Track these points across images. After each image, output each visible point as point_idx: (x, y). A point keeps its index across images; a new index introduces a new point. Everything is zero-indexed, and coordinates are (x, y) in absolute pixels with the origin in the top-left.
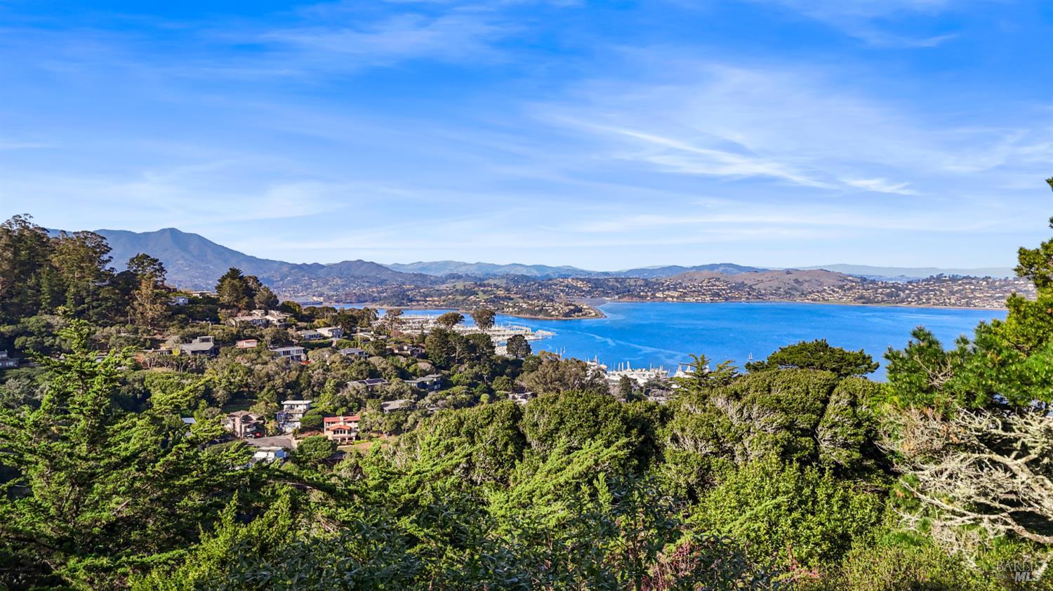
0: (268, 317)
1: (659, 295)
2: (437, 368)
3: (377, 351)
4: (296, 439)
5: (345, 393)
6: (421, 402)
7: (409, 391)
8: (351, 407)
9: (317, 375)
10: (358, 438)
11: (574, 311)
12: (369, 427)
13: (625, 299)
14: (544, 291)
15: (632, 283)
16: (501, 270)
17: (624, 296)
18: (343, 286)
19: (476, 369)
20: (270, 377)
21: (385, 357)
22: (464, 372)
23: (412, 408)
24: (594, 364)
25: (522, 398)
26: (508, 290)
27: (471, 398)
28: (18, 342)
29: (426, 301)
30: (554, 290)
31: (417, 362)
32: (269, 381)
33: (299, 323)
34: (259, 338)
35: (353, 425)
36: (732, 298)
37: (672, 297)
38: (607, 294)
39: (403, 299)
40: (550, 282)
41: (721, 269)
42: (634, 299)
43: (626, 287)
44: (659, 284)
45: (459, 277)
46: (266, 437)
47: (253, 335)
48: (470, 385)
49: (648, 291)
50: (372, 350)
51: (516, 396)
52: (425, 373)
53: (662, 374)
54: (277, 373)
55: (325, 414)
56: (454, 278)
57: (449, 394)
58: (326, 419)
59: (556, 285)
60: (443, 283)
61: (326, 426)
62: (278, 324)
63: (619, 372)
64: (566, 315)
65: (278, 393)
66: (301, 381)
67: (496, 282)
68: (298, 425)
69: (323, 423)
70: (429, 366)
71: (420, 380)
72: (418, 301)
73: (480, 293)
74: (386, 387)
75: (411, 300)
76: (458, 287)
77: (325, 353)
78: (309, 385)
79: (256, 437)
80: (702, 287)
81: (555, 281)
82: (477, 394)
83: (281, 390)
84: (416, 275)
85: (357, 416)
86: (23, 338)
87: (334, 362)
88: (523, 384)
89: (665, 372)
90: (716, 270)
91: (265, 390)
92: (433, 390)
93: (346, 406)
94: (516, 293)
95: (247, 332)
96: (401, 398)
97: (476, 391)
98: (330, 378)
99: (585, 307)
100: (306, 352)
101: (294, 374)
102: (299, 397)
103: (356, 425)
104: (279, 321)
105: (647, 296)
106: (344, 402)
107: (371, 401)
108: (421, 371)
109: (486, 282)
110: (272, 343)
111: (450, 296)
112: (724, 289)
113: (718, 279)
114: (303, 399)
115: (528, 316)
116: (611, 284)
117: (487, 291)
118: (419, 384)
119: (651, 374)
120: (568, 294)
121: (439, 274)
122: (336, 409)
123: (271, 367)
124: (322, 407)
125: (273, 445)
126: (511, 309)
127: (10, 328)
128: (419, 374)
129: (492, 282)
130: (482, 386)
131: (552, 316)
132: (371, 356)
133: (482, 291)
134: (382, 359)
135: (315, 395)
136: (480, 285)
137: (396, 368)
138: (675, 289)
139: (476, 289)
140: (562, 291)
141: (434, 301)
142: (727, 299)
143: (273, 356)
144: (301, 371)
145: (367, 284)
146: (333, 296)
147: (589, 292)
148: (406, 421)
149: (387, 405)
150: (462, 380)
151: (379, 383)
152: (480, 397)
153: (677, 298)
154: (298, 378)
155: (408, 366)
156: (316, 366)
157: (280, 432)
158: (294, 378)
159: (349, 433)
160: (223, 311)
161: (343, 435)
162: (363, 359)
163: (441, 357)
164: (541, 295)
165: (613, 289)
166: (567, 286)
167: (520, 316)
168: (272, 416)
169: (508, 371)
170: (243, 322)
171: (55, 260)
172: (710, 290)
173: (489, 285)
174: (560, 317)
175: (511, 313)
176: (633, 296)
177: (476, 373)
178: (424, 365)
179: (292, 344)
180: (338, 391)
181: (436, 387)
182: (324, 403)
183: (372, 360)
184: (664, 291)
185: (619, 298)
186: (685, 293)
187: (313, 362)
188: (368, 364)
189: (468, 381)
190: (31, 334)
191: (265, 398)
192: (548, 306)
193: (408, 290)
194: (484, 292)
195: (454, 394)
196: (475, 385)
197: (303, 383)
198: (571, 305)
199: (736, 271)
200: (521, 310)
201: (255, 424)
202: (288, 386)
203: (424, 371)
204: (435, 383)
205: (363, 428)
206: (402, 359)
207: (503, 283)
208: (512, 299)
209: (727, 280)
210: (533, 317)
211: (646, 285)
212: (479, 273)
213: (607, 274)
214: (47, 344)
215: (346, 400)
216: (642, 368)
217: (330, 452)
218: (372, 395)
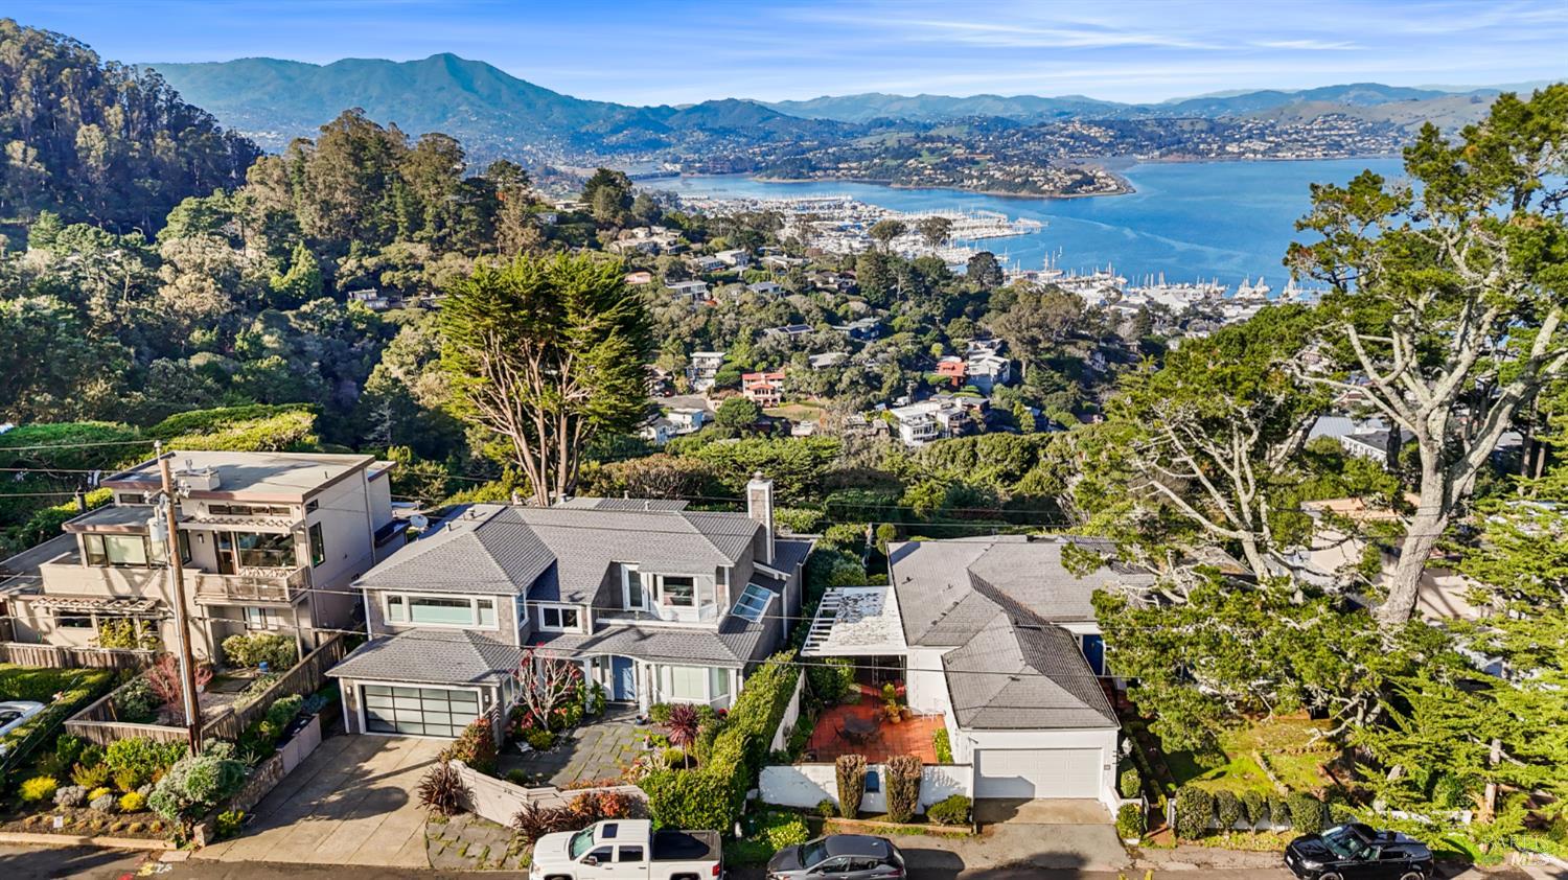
0: (655, 239)
1: (1232, 148)
2: (873, 306)
3: (797, 286)
4: (713, 399)
5: (764, 343)
6: (857, 356)
7: (842, 342)
8: (772, 361)
9: (729, 321)
10: (783, 399)
11: (1080, 184)
12: (795, 386)
13: (1171, 158)
14: (1032, 146)
15: (1186, 126)
16: (961, 106)
17: (1170, 152)
18: (709, 143)
19: (925, 308)
20: (674, 324)
21: (806, 294)
22: (909, 312)
23: (846, 364)
24: (1106, 276)
25: (987, 347)
26: (971, 147)
27: (919, 349)
28: (385, 278)
29: (838, 170)
30: (1050, 142)
31: (847, 301)
32: (673, 327)
33: (692, 246)
34: (652, 270)
35: (777, 384)
36: (1363, 150)
37: (1255, 152)
38: (1139, 148)
39: (802, 167)
40: (1043, 130)
41: (1352, 94)
42: (1188, 157)
43: (1175, 134)
44: (1233, 128)
45: (890, 124)
46: (676, 396)
47: (644, 265)
48: (917, 331)
49: (1214, 142)
50: (789, 285)
51: (979, 344)
52: (859, 316)
53: (1215, 292)
54: (681, 319)
55: (742, 370)
56: (881, 126)
57: (890, 345)
58: (745, 377)
59: (1053, 134)
60: (865, 134)
61: (745, 384)
62: (669, 248)
63: (1146, 291)
64: (1068, 190)
65: (685, 343)
66: (710, 329)
67: (951, 131)
68: (712, 383)
69: (741, 381)
70: (864, 306)
71: (853, 325)
72: (825, 170)
73: (925, 153)
74: (813, 336)
75: (814, 169)
76: (888, 144)
77: (734, 290)
78: (720, 334)
79: (666, 396)
80: (1309, 132)
81: (1051, 128)
82: (926, 343)
83: (688, 340)
84: (820, 122)
85: (780, 373)
86: (389, 273)
87: (746, 302)
88: (989, 328)
89: (1222, 288)
90: (1343, 98)
91: (670, 339)
92: (870, 338)
93: (766, 360)
94: (983, 153)
95: (636, 262)
96: (831, 351)
97: (926, 339)
98: (744, 325)
99: (1100, 174)
100: (709, 288)
101: (702, 319)
102: (710, 348)
103: (780, 384)
104: (669, 244)
105: (1211, 151)
106: (763, 356)
107: (796, 355)
108: (854, 313)
109: (932, 133)
110: (668, 276)
111: (876, 161)
112: (1349, 135)
113: (1342, 117)
114: (713, 351)
115: (1003, 192)
116: (1149, 129)
117: (937, 149)
118: (852, 331)
119: (1198, 292)
120: (1072, 150)
121: (858, 118)
122: (754, 364)
123: (674, 311)
124: (737, 362)
125: (688, 406)
126: (975, 181)
127: (375, 260)
128: (851, 317)
129: (944, 132)
130: (933, 333)
131: (1044, 192)
132: (789, 293)
133: (928, 149)
134: (804, 299)
135: (728, 345)
136: (926, 140)
137: (823, 310)
138: (1262, 137)
139: (919, 146)
140: (1063, 145)
141: (850, 169)
142: (1353, 153)
143: (675, 295)
144: (709, 315)
145: (743, 140)
146: (694, 161)
147: (1110, 145)
148: (840, 380)
149: (815, 360)
150: (906, 325)
151: (804, 332)
152: (930, 347)
153: (1264, 153)
154: (706, 324)
155: (837, 306)
156: (725, 310)
157: (692, 390)
158: (702, 325)
159: (773, 392)
160: (604, 232)
161: (765, 396)
162: (780, 299)
163: (878, 291)
164: (1027, 153)
165: (1151, 139)
166: (1072, 136)
167: (990, 192)
168: (683, 372)
169: (968, 309)
170: (629, 248)
171: (407, 172)
172: (1324, 137)
173: (940, 139)
174: (1057, 195)
175: (975, 187)
176: (1185, 151)
177: (926, 314)
178: (857, 305)
179: (689, 276)
180: (755, 342)
181: (873, 335)
182: (741, 356)
183: (790, 299)
184: (1240, 141)
185: (1161, 156)
186: (1278, 144)
187: (720, 302)
188: (788, 305)
189: (915, 326)
190: (395, 268)
191: (670, 349)
192: (1037, 176)
193: (810, 150)
194: (932, 151)
195: (896, 345)
196: (923, 331)
197: (712, 330)
198: (1077, 172)
199: (1380, 96)
200: (993, 183)
201: (663, 381)
202: (695, 334)
203: (858, 313)
204: (872, 330)
205: (789, 388)
206: (828, 296)
207: (961, 133)
208: (977, 163)
209: (1358, 116)
210: (1012, 194)
211: (1211, 130)
212: (922, 116)
213: (1143, 109)
214: (414, 279)
215: (765, 353)
216: (1183, 283)
217: (755, 417)
218: (796, 347)
